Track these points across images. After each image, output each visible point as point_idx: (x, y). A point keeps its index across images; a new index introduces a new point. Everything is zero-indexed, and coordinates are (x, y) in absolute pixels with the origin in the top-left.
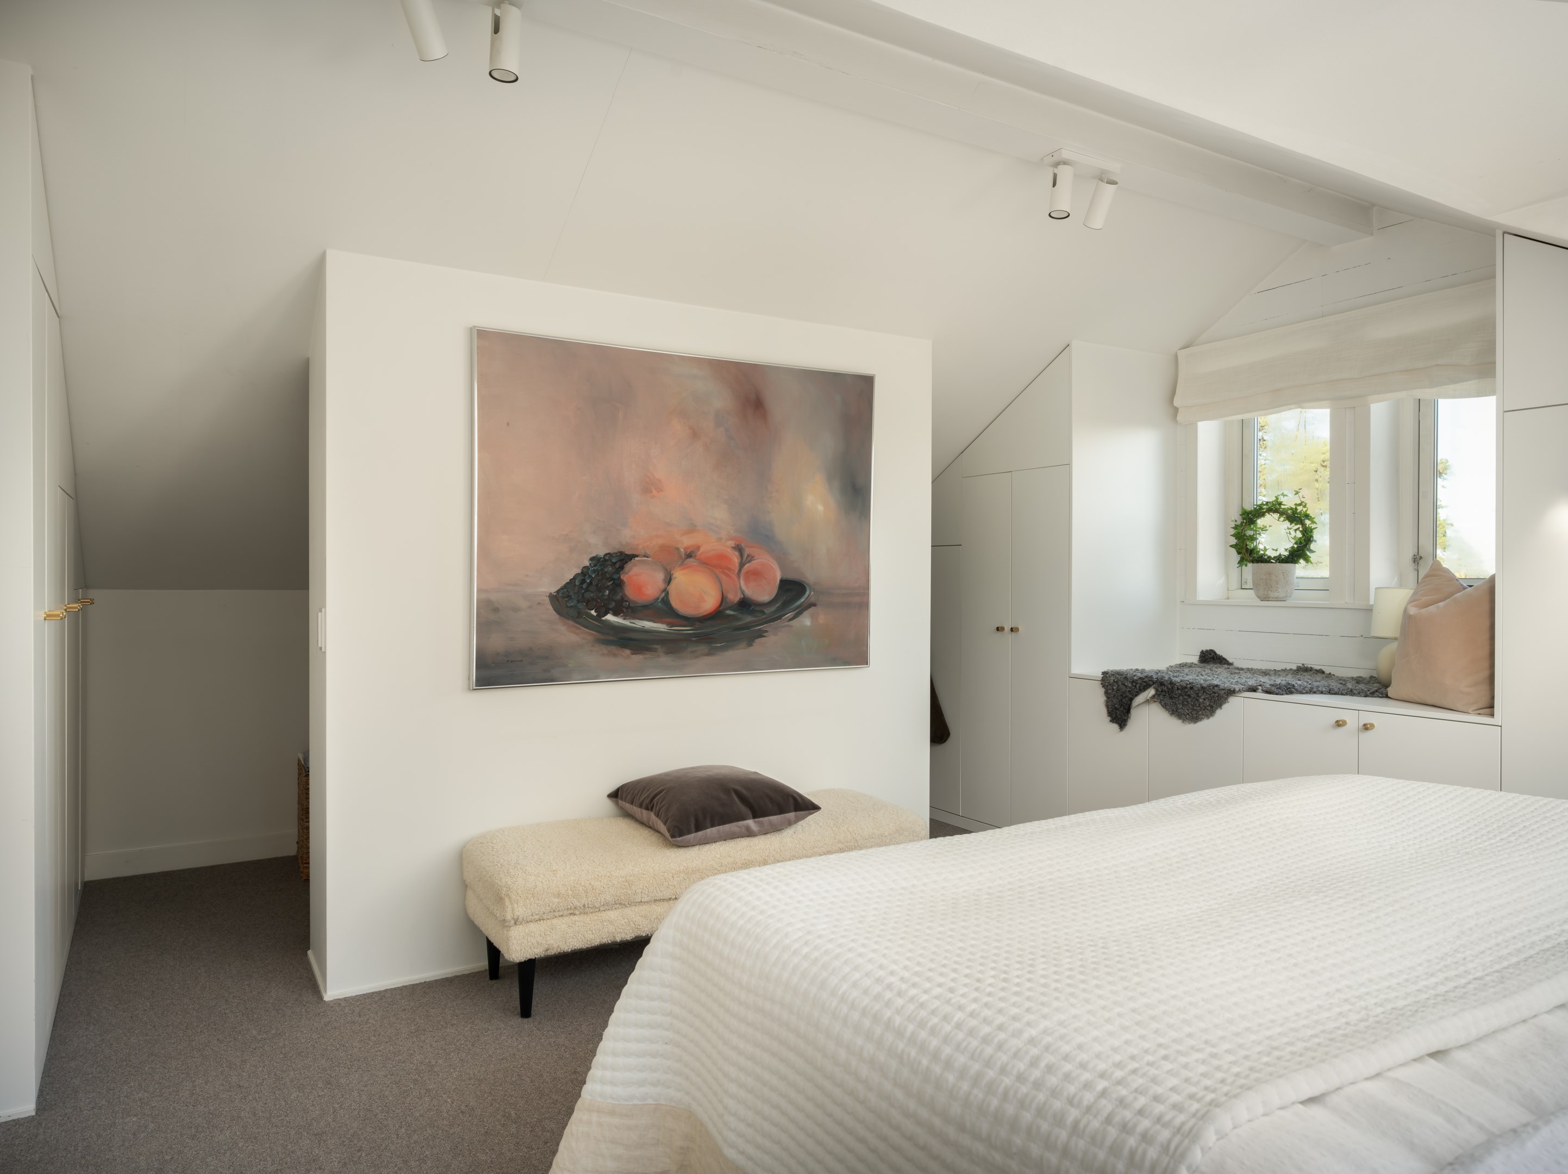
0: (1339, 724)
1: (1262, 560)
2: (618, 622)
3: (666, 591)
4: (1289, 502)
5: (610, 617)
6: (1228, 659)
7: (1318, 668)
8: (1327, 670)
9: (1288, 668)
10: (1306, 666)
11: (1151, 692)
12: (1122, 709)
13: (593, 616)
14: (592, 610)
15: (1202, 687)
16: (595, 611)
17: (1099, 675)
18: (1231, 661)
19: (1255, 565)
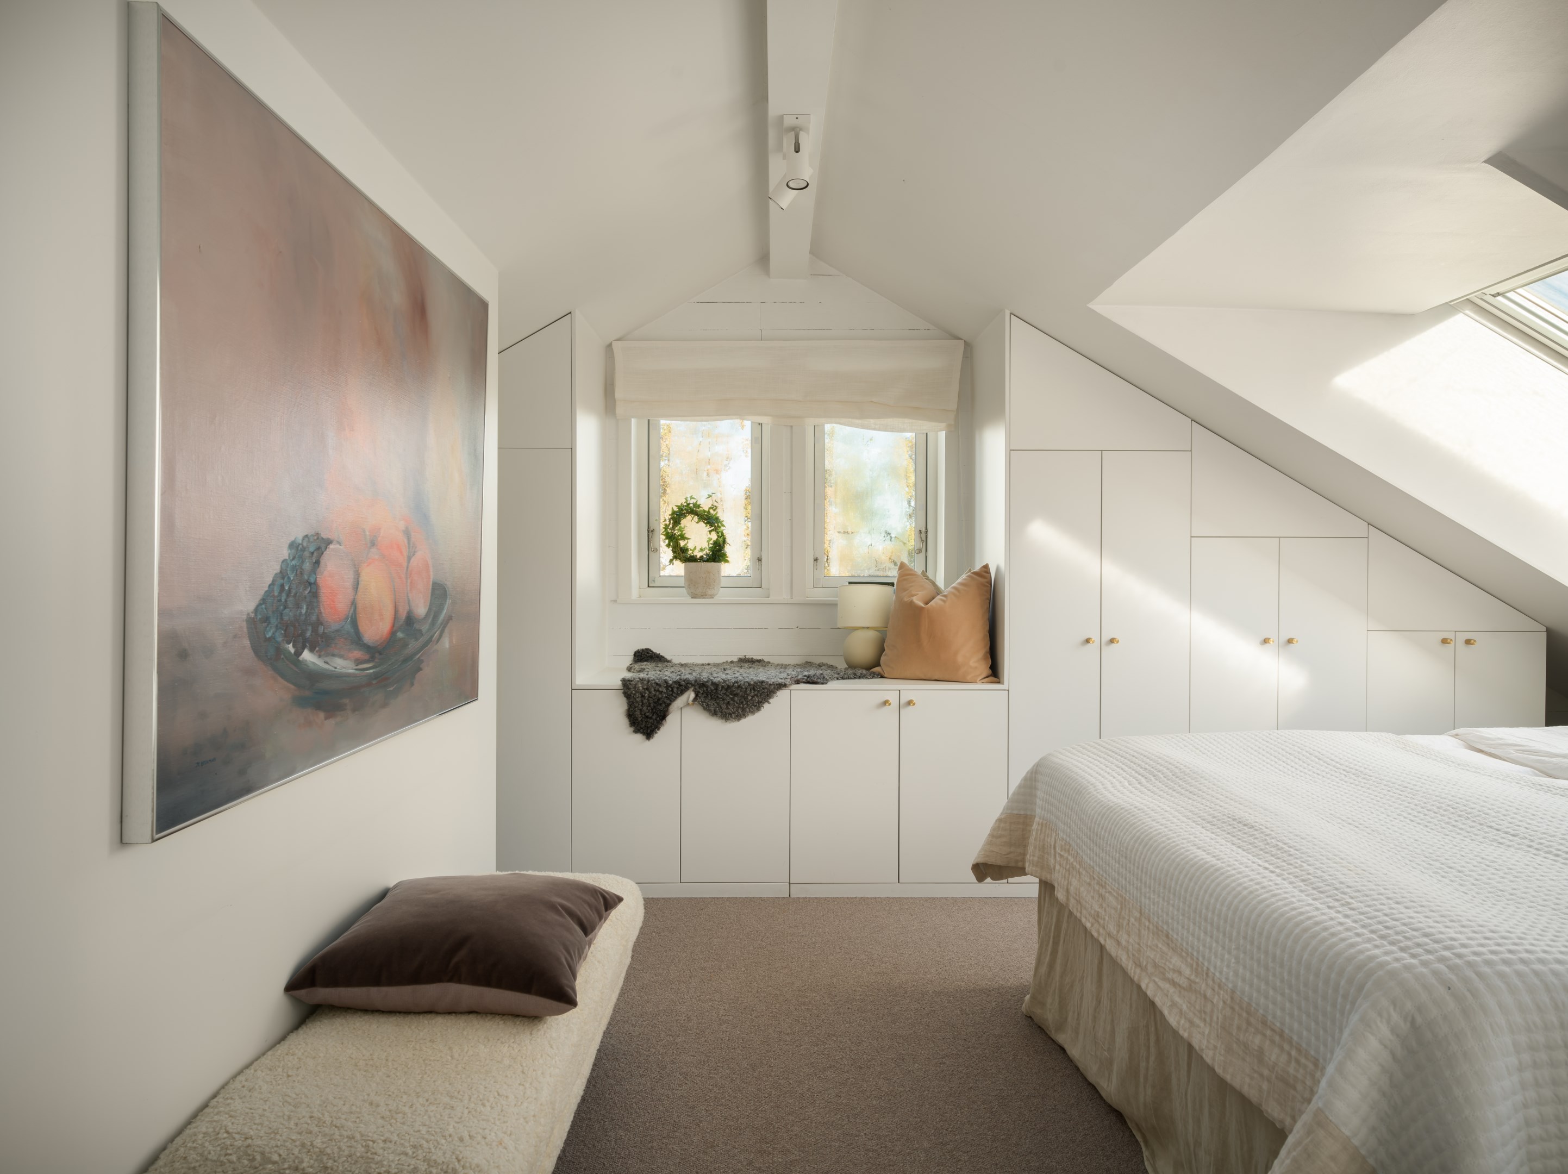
0: (886, 703)
1: (693, 559)
2: (313, 663)
3: (354, 604)
4: (705, 505)
5: (307, 655)
6: (666, 657)
7: (758, 658)
8: (766, 659)
9: (729, 661)
10: (747, 657)
11: (690, 695)
12: (654, 717)
13: (290, 652)
14: (289, 643)
15: (749, 684)
16: (294, 646)
17: (619, 684)
18: (669, 658)
19: (688, 563)
